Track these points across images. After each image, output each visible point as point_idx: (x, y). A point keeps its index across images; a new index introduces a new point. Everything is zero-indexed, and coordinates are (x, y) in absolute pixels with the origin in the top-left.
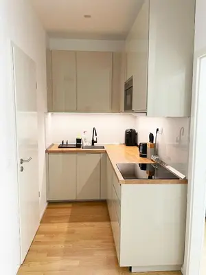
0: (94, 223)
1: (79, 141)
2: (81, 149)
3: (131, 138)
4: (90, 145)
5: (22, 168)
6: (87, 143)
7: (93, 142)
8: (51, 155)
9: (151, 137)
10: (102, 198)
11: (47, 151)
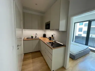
0: (39, 58)
1: (32, 37)
2: (33, 39)
3: (44, 36)
4: (35, 38)
5: (18, 48)
6: (34, 37)
7: (36, 37)
8: (25, 41)
9: (52, 36)
10: (39, 50)
11: (23, 40)
